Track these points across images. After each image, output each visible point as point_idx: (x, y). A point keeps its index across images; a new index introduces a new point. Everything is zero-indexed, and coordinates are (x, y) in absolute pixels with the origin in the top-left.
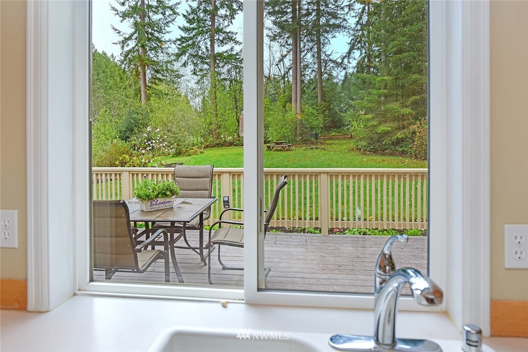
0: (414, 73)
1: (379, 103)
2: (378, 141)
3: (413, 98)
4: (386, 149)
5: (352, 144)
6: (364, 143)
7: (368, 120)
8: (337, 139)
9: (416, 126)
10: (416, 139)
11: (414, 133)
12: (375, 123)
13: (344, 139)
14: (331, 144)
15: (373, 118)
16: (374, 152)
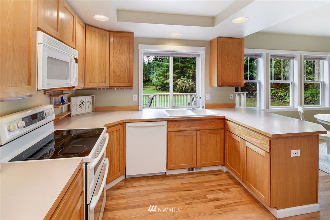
0: (177, 62)
1: (165, 72)
2: (164, 86)
3: (177, 71)
4: (167, 89)
5: (154, 87)
6: (159, 87)
7: (161, 79)
8: (148, 86)
9: (178, 81)
10: (178, 86)
11: (177, 83)
12: (163, 80)
13: (151, 85)
14: (146, 88)
15: (163, 78)
16: (163, 90)
